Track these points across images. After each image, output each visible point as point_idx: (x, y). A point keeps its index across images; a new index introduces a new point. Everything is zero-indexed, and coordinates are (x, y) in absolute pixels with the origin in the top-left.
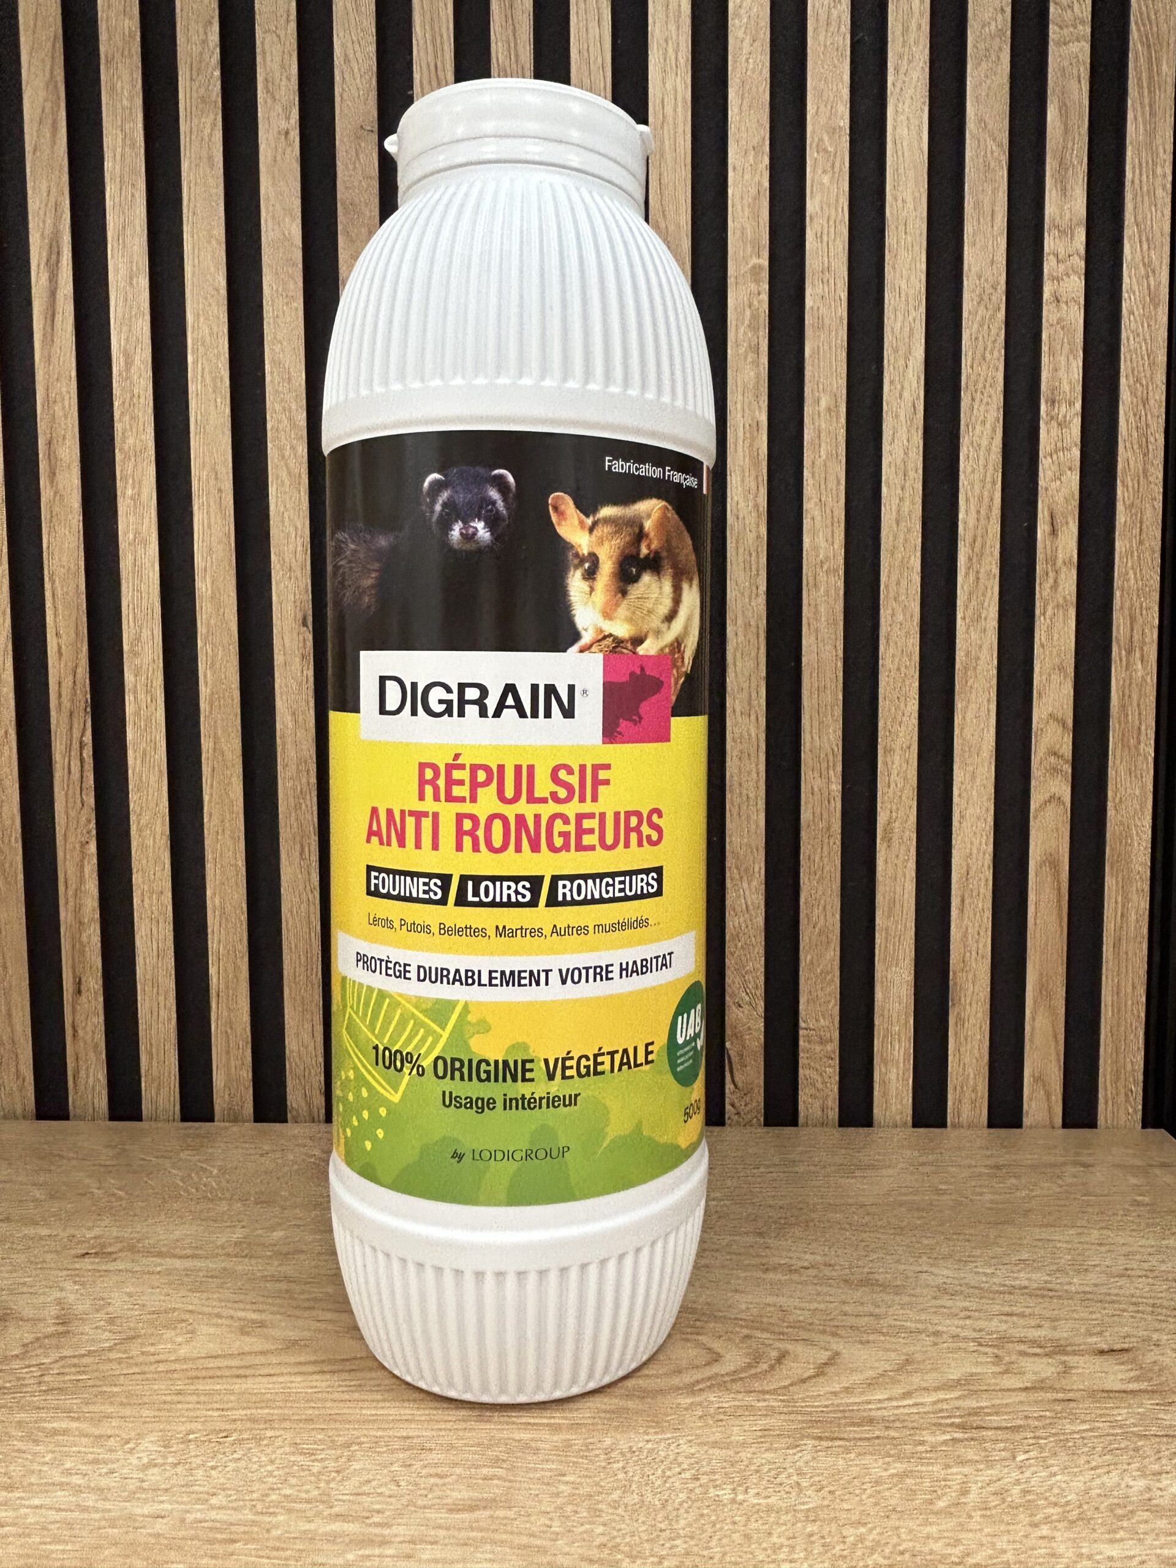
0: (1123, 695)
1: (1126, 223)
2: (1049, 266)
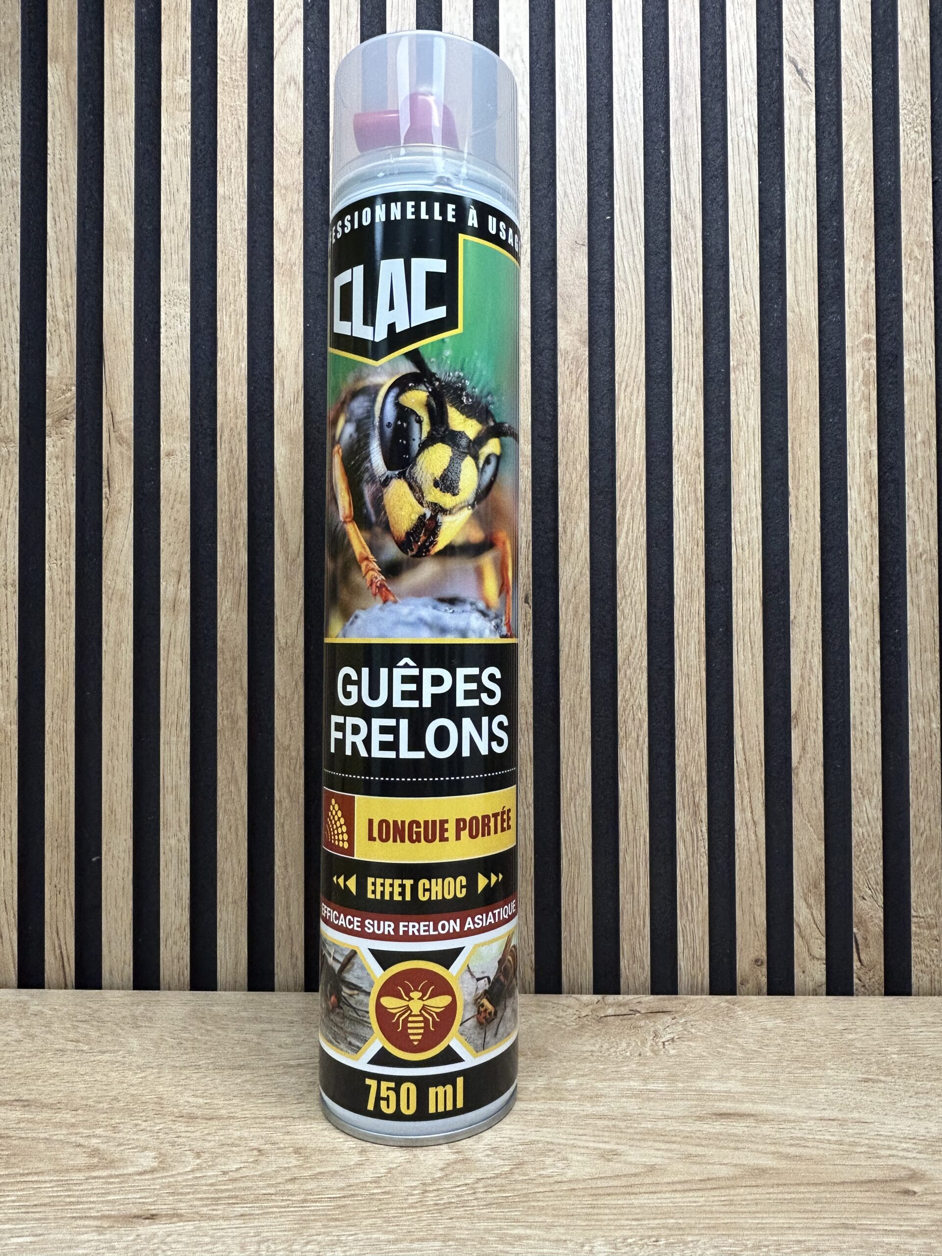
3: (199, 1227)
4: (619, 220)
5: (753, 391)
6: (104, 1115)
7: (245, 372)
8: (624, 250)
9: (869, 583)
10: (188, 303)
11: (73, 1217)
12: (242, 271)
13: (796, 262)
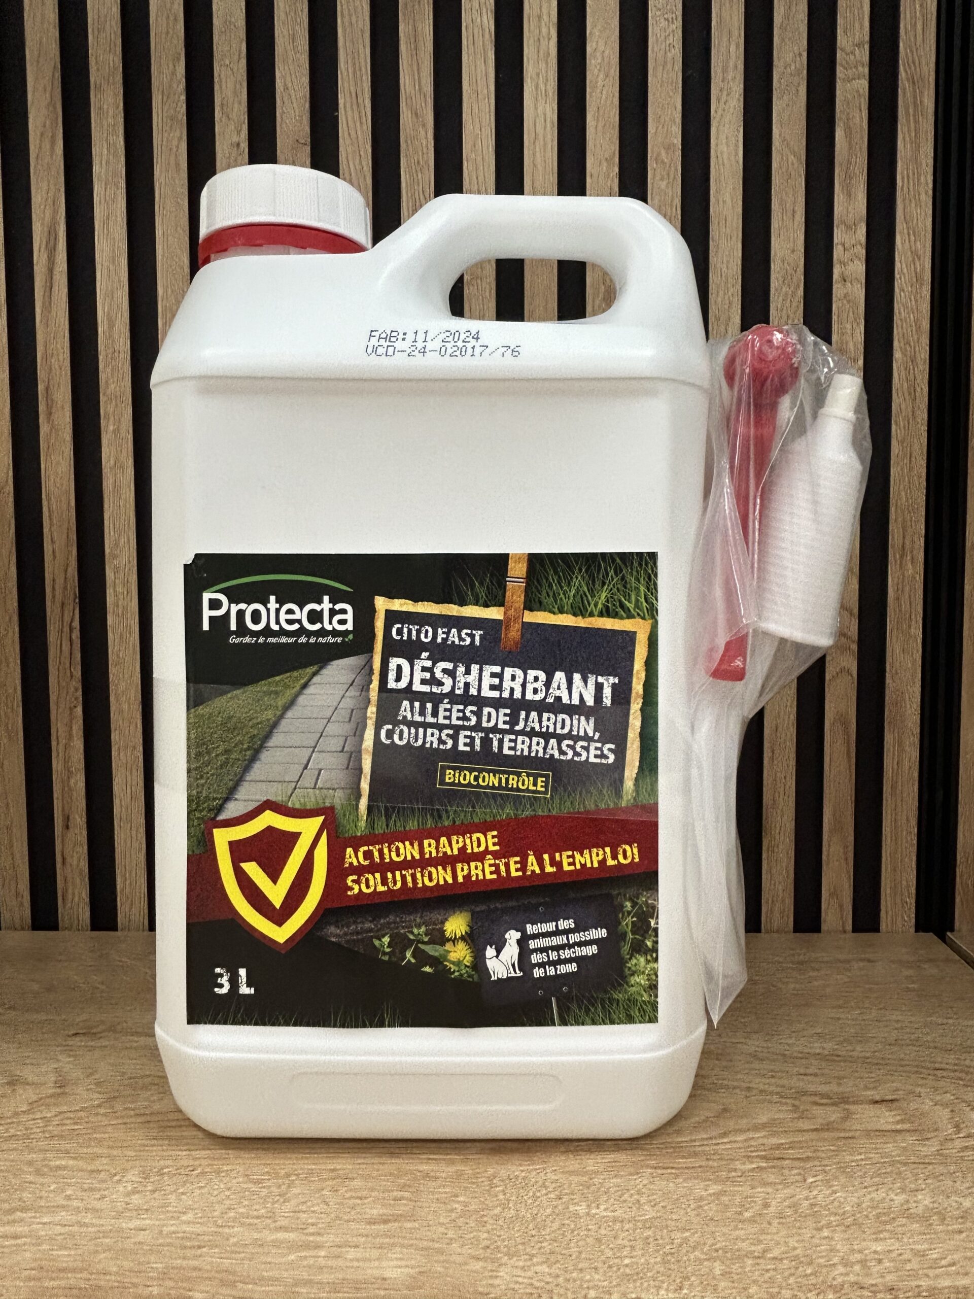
0: (898, 590)
1: (897, 221)
2: (838, 253)
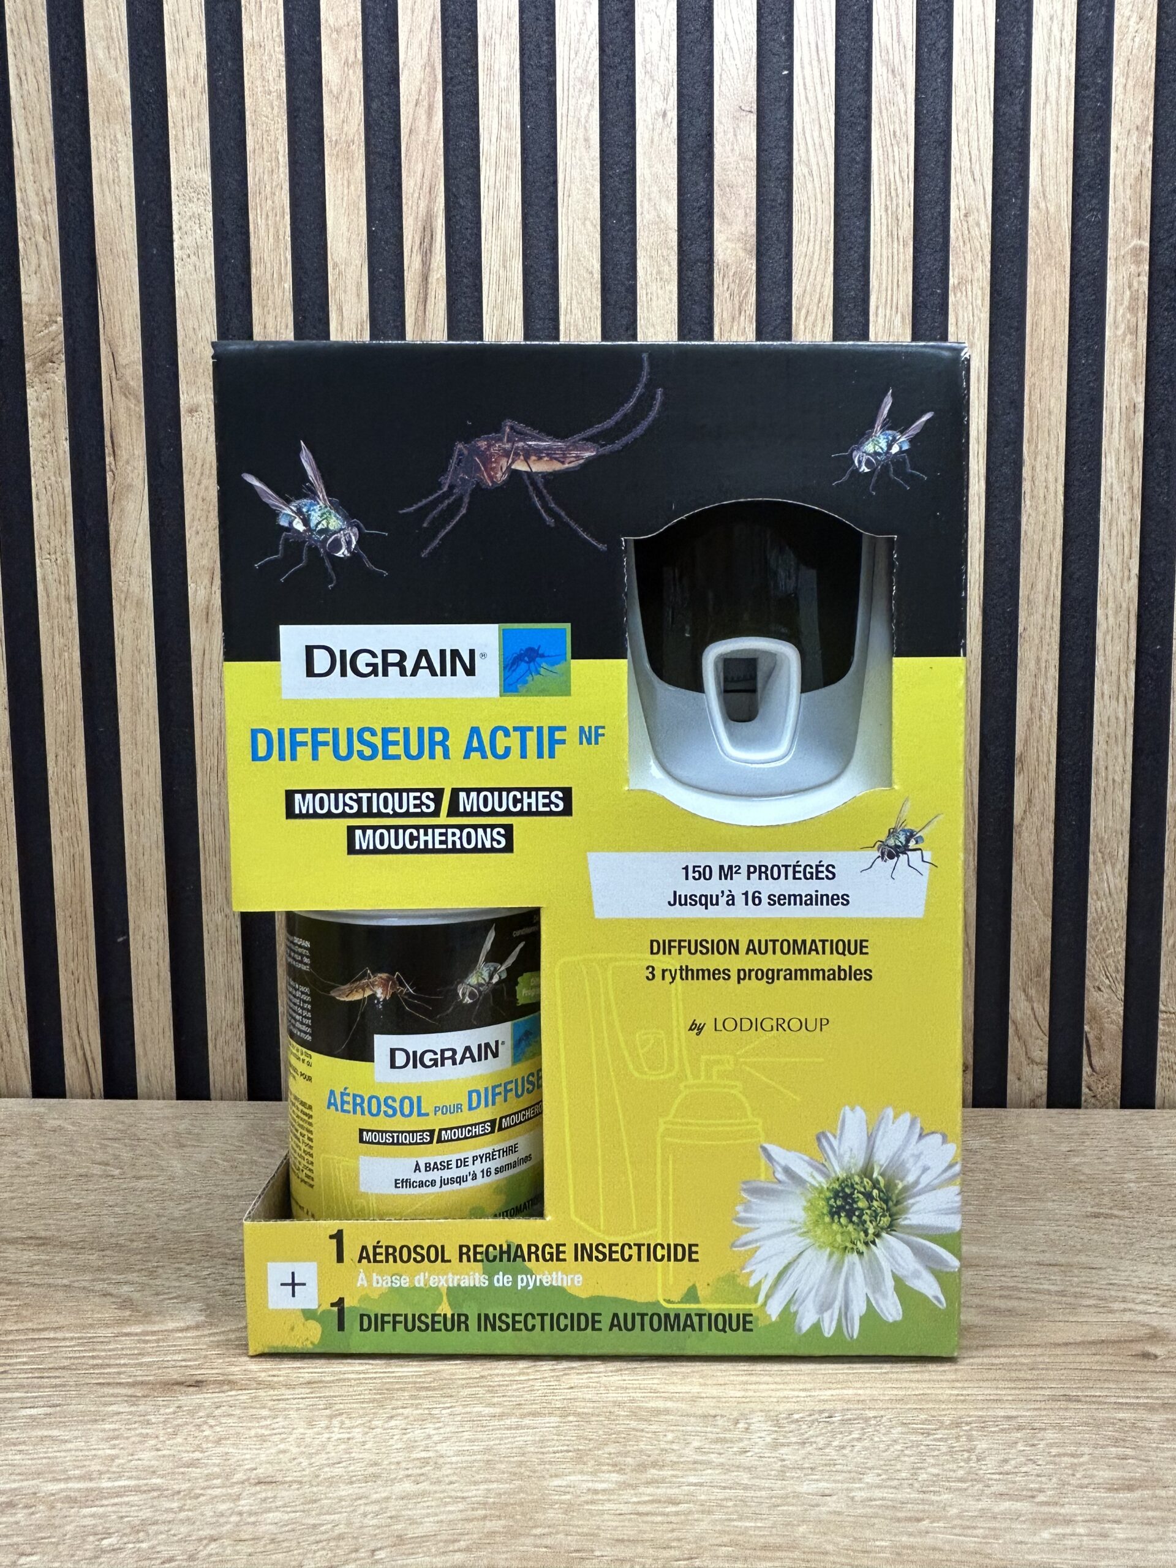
3: (255, 1397)
4: (800, 77)
5: (980, 320)
6: (139, 1257)
7: (289, 295)
8: (807, 120)
9: (1125, 584)
10: (209, 199)
11: (99, 1384)
12: (281, 153)
13: (1044, 136)
